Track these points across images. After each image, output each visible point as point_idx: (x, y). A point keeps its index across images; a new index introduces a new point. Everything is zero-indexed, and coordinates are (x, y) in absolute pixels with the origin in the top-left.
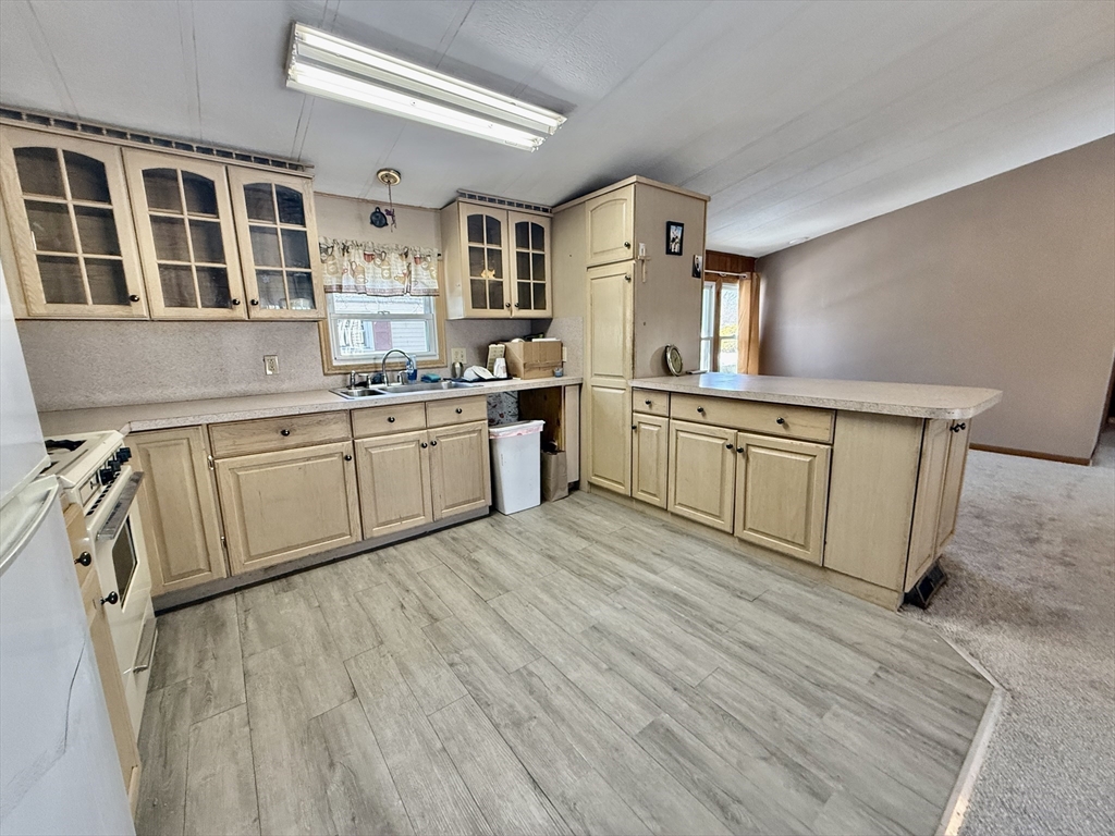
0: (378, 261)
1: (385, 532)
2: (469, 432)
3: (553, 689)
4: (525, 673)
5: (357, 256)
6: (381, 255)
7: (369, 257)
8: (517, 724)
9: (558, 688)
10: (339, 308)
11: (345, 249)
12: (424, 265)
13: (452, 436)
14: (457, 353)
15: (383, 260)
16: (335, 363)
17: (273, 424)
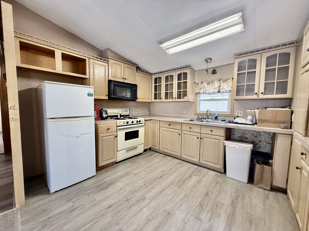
0: (211, 84)
1: (186, 158)
2: (216, 139)
3: (139, 205)
4: (144, 198)
5: (205, 84)
6: (212, 82)
7: (208, 84)
8: (128, 200)
9: (139, 207)
10: (202, 98)
11: (202, 83)
12: (226, 83)
13: (209, 138)
14: (238, 112)
15: (212, 84)
16: (197, 112)
17: (168, 123)
